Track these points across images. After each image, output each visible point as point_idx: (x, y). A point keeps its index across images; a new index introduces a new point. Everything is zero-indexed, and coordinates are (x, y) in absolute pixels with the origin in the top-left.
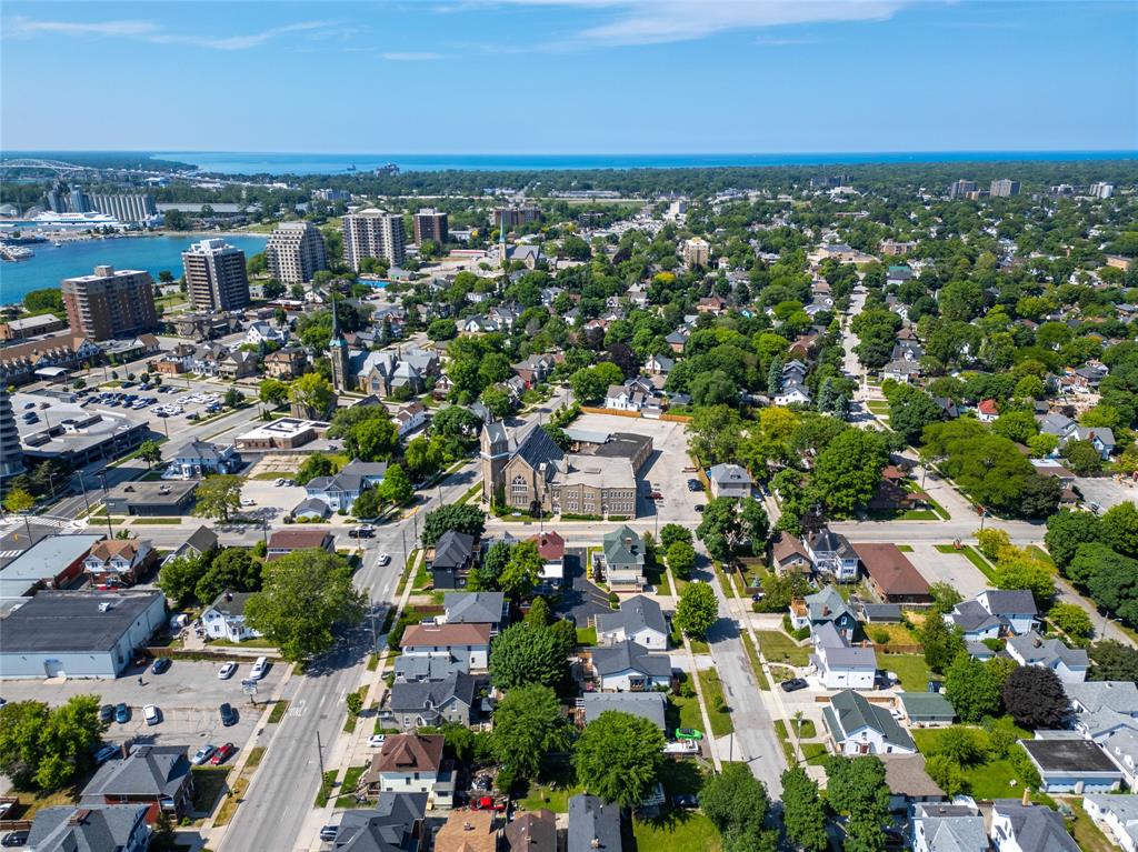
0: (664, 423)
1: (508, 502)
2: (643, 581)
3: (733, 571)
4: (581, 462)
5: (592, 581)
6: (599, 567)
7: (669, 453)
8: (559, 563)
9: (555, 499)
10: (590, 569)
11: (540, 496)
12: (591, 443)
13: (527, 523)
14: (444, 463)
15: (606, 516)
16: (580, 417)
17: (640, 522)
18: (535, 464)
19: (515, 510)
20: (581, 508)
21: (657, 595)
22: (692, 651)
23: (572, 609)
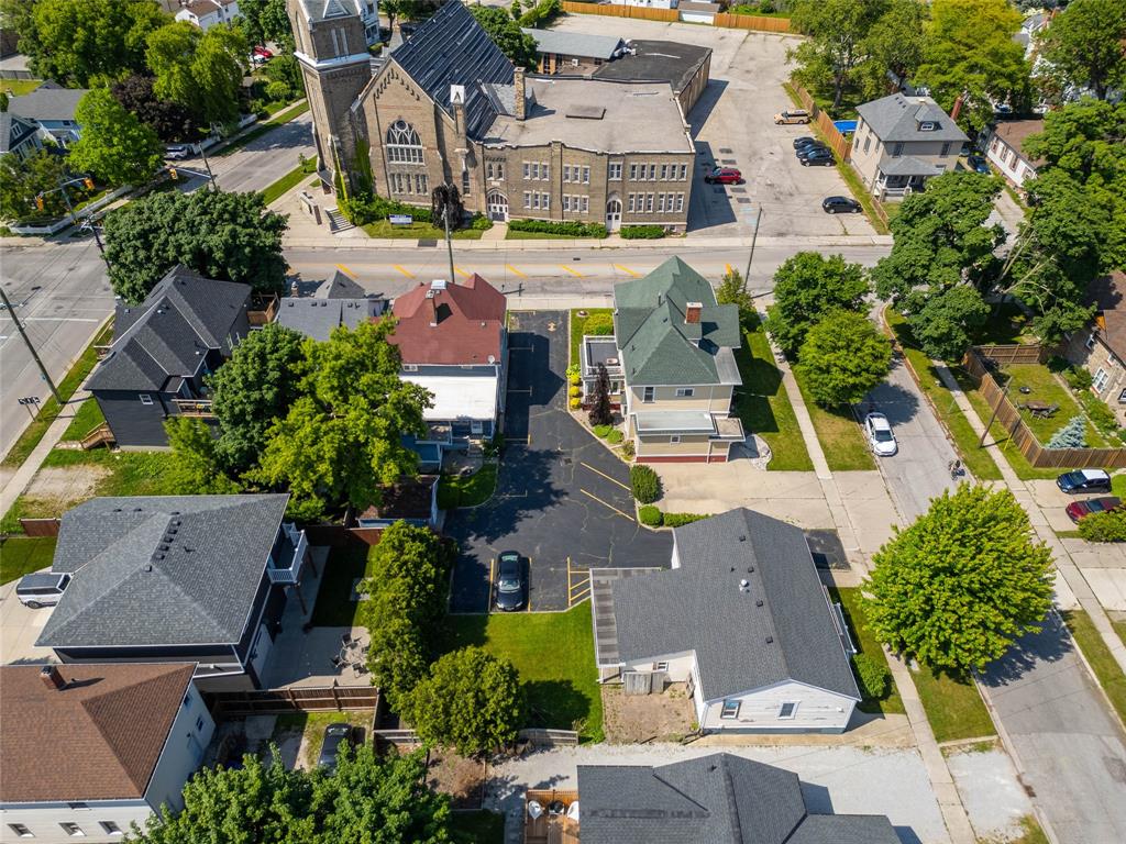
0: (723, 31)
1: (381, 189)
2: (733, 429)
3: (969, 384)
4: (559, 94)
5: (582, 417)
6: (603, 384)
7: (741, 84)
8: (488, 372)
9: (495, 183)
10: (577, 377)
11: (457, 174)
12: (582, 59)
13: (427, 242)
14: (268, 100)
15: (616, 225)
16: (559, 20)
17: (700, 240)
18: (436, 87)
19: (399, 210)
20: (557, 203)
21: (770, 468)
22: (930, 731)
23: (518, 525)
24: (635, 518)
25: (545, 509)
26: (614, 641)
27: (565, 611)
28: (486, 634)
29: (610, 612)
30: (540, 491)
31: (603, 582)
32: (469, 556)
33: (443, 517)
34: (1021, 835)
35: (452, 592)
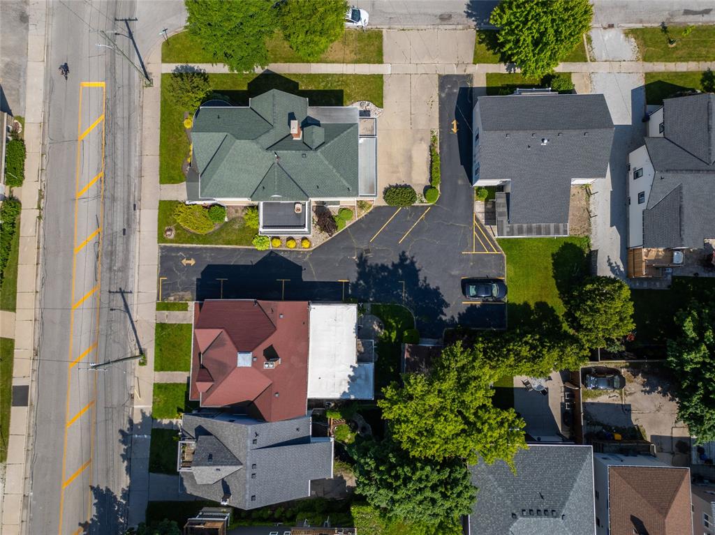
21: (381, 105)
22: (581, 63)
23: (432, 286)
24: (428, 206)
25: (418, 269)
26: (552, 225)
27: (505, 256)
28: (521, 304)
29: (531, 226)
30: (400, 271)
31: (508, 229)
32: (459, 318)
33: (424, 339)
34: (633, 40)
35: (490, 327)
